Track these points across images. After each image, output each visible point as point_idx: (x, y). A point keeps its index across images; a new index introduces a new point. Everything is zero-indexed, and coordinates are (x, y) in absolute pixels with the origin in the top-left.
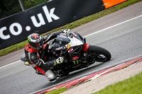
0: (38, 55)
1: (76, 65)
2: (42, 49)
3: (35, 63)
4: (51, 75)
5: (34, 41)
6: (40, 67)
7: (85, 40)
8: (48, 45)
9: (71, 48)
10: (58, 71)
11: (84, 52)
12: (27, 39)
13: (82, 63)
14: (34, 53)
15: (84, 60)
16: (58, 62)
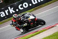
0: (17, 23)
1: (32, 26)
2: (18, 20)
3: (16, 26)
4: (22, 31)
5: (15, 17)
6: (18, 27)
7: (35, 16)
8: (21, 19)
9: (30, 20)
10: (25, 29)
11: (35, 21)
12: (12, 16)
13: (34, 26)
14: (15, 22)
15: (35, 24)
16: (25, 25)
